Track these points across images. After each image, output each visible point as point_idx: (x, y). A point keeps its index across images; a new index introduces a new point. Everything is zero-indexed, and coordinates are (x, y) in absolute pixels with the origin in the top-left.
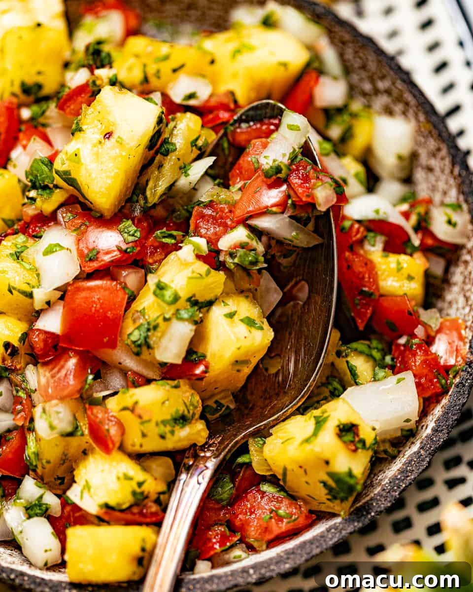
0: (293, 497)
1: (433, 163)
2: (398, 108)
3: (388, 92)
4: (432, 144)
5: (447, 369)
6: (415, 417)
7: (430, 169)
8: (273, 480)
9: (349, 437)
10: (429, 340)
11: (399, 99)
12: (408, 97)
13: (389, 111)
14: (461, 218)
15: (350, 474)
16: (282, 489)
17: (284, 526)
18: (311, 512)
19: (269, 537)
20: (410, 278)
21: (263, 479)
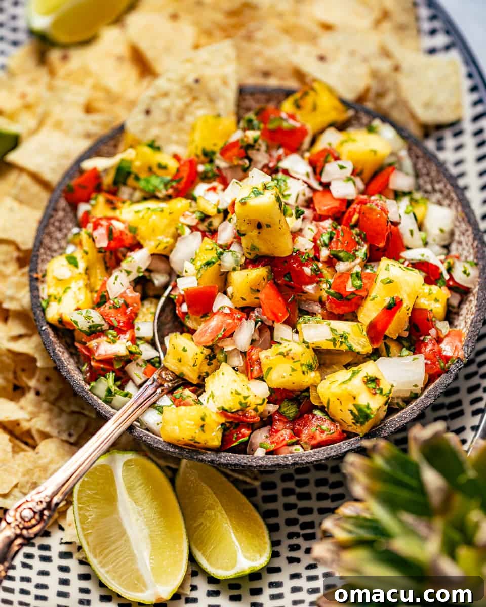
0: (333, 420)
1: (462, 239)
2: (447, 202)
3: (441, 192)
4: (464, 226)
5: (447, 359)
6: (421, 385)
7: (460, 243)
8: (322, 409)
9: (372, 385)
10: (439, 340)
11: (447, 196)
12: (453, 195)
13: (440, 203)
14: (474, 272)
15: (368, 407)
16: (326, 414)
17: (324, 437)
18: (344, 432)
19: (314, 442)
20: (436, 300)
21: (316, 407)
